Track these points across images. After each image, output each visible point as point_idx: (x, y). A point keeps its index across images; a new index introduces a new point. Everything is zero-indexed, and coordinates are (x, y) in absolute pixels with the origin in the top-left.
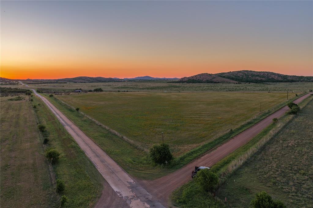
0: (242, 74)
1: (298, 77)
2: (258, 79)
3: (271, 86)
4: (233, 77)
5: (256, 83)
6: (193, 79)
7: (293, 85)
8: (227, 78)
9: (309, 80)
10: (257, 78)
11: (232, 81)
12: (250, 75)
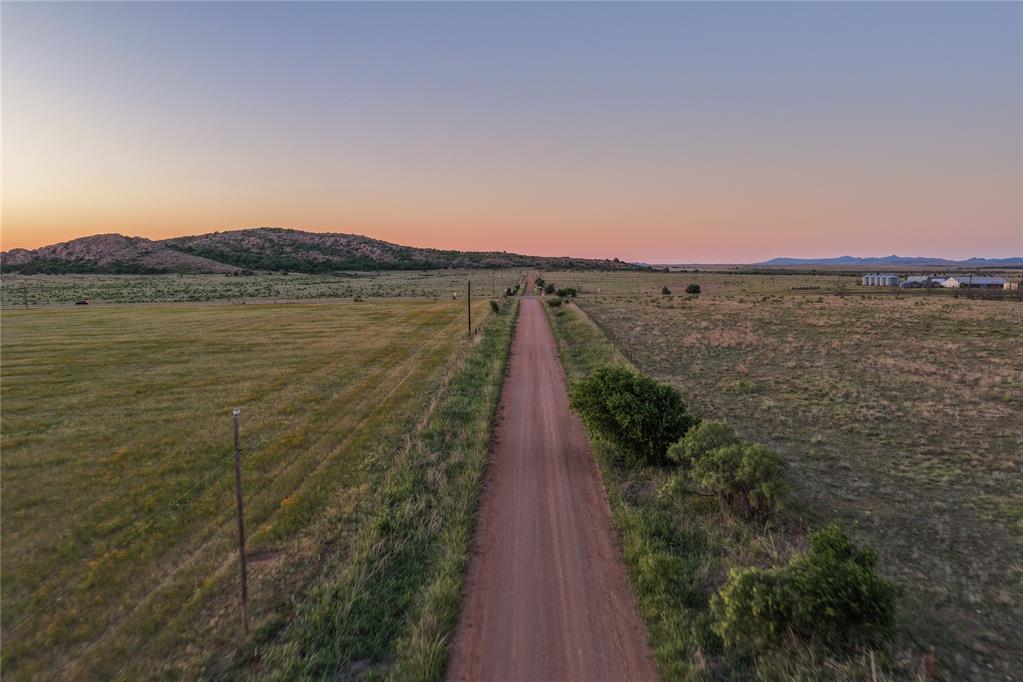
0: (260, 242)
1: (442, 253)
2: (315, 259)
3: (362, 283)
4: (227, 250)
5: (312, 272)
7: (433, 280)
8: (199, 255)
9: (475, 264)
10: (313, 254)
11: (218, 266)
12: (290, 246)
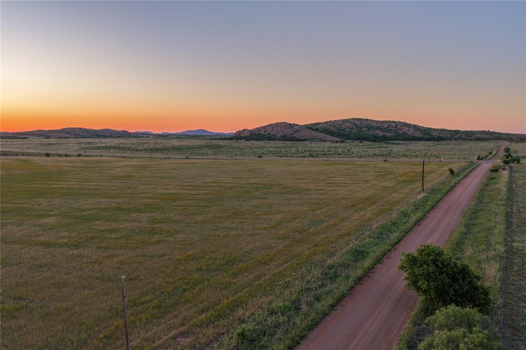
0: (351, 125)
1: (449, 131)
2: (378, 134)
3: (399, 148)
4: (334, 129)
5: (375, 141)
6: (259, 132)
7: (442, 146)
8: (321, 132)
9: (469, 138)
10: (377, 132)
11: (329, 137)
12: (365, 127)
